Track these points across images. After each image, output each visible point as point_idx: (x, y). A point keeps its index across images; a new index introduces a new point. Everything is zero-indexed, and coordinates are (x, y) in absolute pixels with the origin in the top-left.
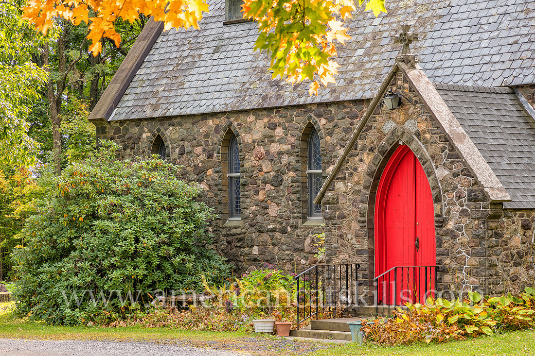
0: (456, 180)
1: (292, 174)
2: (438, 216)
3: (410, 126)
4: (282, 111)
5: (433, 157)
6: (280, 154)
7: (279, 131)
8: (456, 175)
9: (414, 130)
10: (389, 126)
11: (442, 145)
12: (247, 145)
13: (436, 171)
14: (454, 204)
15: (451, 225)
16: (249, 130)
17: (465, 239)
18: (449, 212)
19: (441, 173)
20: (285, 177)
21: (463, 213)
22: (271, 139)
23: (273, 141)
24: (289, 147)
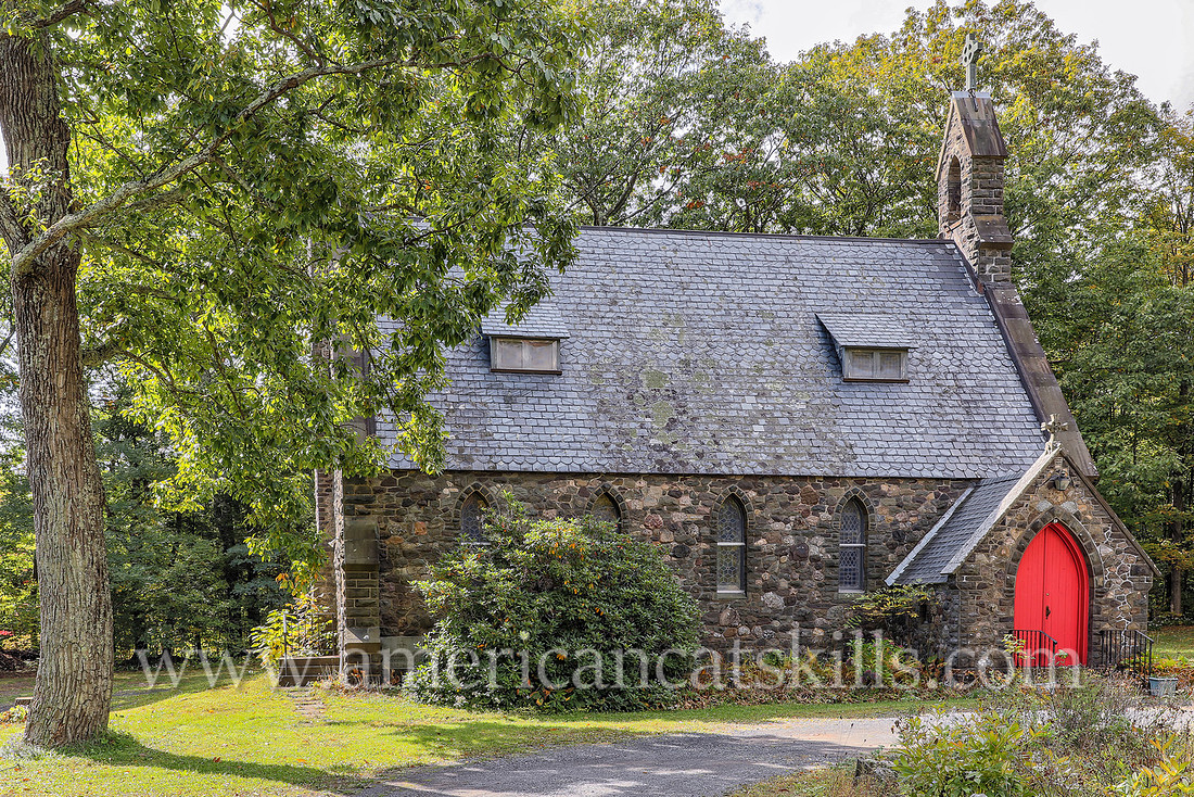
0: (1119, 557)
1: (704, 546)
2: (1100, 587)
3: (1068, 506)
4: (690, 479)
5: (1093, 536)
6: (686, 524)
7: (686, 501)
8: (1118, 552)
9: (1073, 511)
10: (1044, 506)
11: (1104, 526)
12: (635, 512)
13: (1098, 548)
14: (1117, 577)
15: (1111, 595)
16: (639, 495)
17: (1127, 607)
18: (1110, 584)
19: (1104, 550)
20: (693, 549)
21: (1126, 585)
22: (673, 508)
23: (676, 510)
24: (701, 517)
